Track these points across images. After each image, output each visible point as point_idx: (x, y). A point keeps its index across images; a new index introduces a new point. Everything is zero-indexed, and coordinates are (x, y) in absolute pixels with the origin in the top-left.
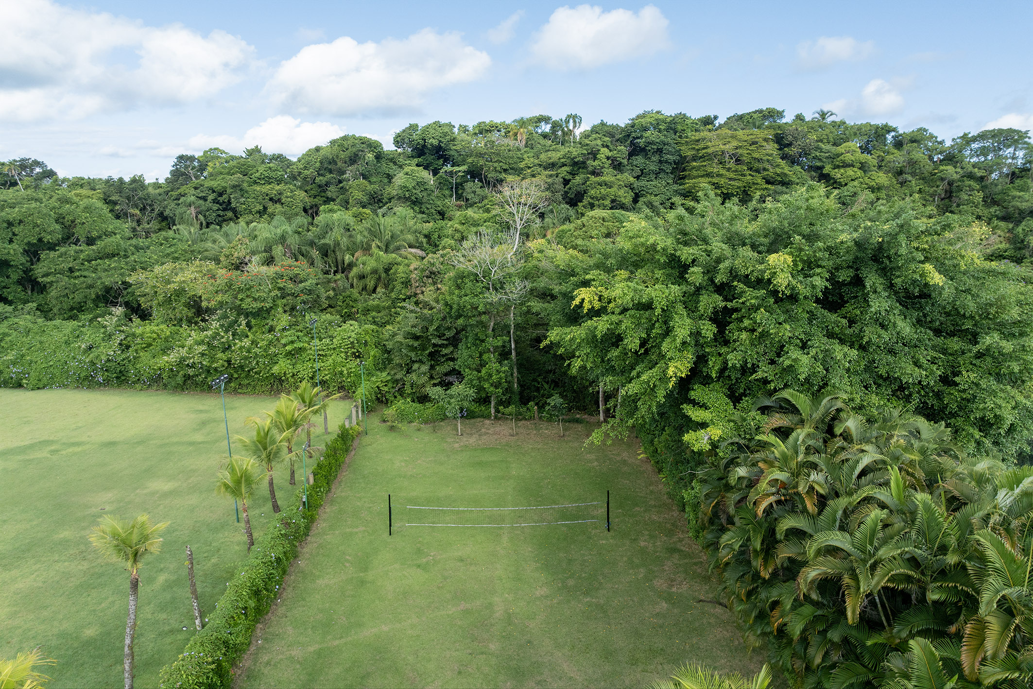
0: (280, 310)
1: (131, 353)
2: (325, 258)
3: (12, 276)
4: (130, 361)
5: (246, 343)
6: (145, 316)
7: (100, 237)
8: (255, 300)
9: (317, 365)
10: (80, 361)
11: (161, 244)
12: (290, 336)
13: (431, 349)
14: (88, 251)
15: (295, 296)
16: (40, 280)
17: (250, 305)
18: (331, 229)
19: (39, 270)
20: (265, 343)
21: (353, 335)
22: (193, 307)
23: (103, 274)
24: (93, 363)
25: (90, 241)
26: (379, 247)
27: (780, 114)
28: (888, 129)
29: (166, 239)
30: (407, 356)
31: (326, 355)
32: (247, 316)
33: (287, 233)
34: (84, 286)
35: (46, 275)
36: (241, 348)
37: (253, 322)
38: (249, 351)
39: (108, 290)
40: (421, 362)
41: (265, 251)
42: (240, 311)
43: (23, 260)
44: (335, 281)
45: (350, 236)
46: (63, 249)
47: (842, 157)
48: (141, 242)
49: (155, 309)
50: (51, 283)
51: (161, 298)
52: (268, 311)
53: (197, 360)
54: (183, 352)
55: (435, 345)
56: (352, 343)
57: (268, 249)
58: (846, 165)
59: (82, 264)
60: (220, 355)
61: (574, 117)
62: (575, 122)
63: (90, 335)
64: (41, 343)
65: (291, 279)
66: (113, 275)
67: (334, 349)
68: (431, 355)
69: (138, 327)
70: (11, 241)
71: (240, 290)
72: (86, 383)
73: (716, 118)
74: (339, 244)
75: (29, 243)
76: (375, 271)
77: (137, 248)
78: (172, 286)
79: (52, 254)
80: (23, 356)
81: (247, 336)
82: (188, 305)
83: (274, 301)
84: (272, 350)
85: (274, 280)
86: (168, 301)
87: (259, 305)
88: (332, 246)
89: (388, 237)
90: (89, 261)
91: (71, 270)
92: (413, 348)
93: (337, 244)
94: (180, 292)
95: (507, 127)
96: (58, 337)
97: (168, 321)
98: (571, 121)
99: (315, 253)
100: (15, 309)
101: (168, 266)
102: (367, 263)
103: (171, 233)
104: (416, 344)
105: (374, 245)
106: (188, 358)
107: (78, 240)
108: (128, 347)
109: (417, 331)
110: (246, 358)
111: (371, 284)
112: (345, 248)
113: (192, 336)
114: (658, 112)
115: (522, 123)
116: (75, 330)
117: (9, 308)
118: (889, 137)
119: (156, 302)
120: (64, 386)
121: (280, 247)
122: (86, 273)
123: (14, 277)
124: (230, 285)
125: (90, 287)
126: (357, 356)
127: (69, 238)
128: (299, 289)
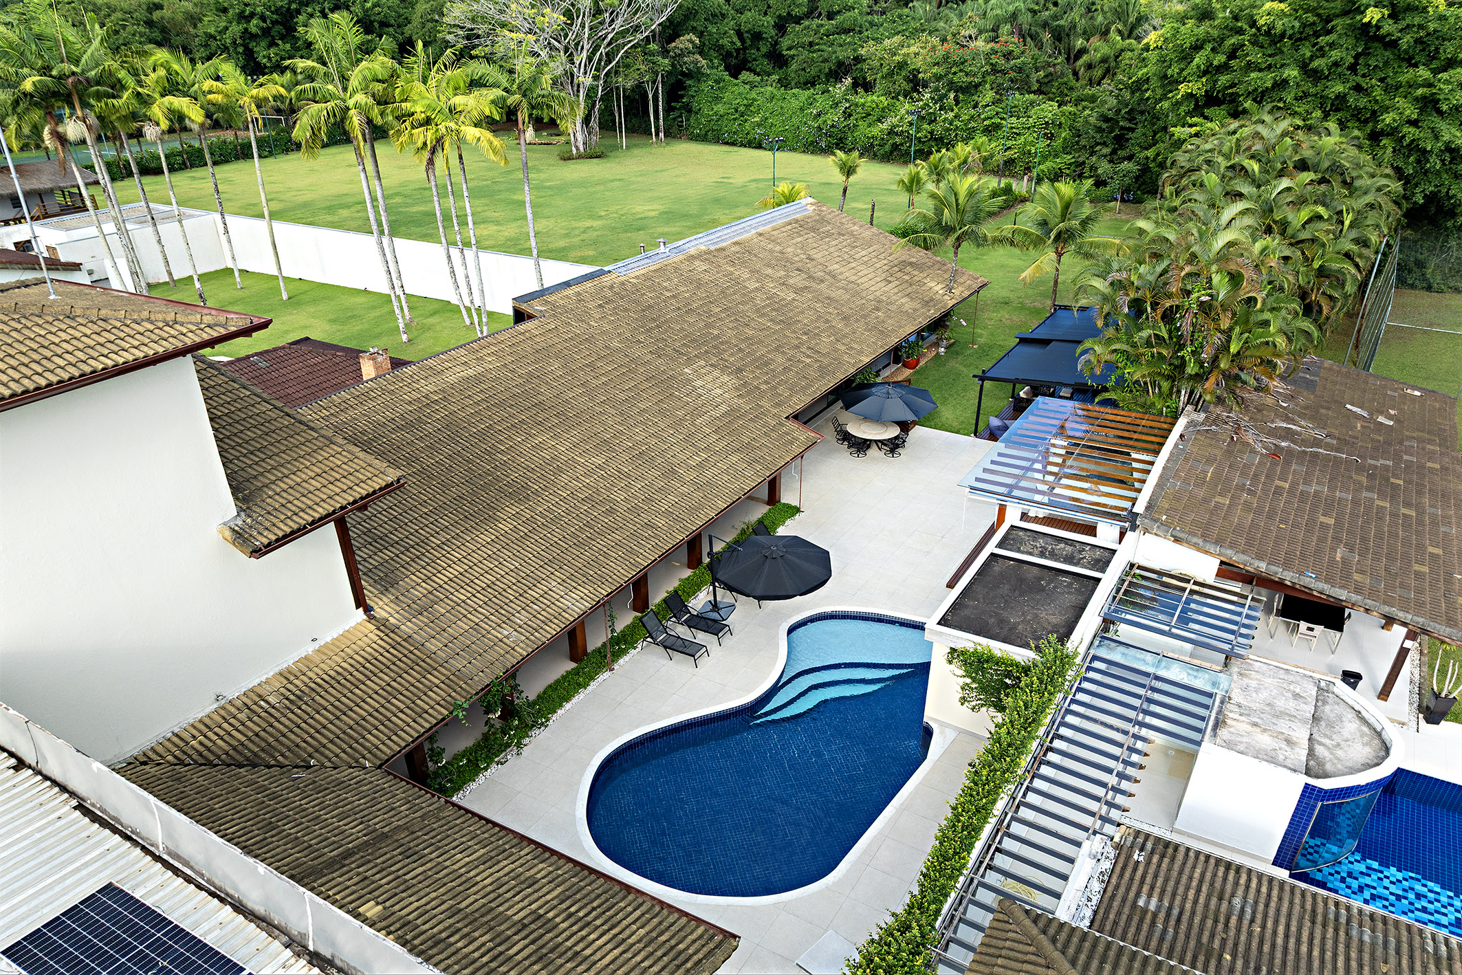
0: (988, 86)
1: (852, 121)
2: (1057, 43)
3: (762, 49)
4: (849, 129)
5: (951, 115)
6: (868, 87)
7: (839, 12)
8: (967, 74)
9: (1009, 143)
10: (809, 127)
11: (894, 22)
12: (990, 111)
13: (1117, 132)
14: (829, 25)
15: (1004, 72)
16: (785, 53)
17: (960, 78)
18: (1072, 9)
19: (785, 42)
20: (967, 117)
21: (1050, 115)
22: (911, 81)
23: (839, 49)
24: (820, 128)
25: (830, 16)
26: (1120, 32)
29: (900, 16)
30: (1093, 137)
31: (1017, 134)
32: (956, 92)
33: (1020, 11)
34: (821, 59)
35: (789, 49)
36: (946, 119)
37: (961, 96)
38: (951, 124)
39: (840, 64)
40: (1104, 144)
41: (993, 30)
42: (951, 85)
43: (773, 32)
44: (1054, 65)
45: (1092, 18)
46: (807, 23)
48: (876, 18)
49: (878, 81)
50: (793, 57)
51: (885, 70)
52: (977, 86)
53: (905, 128)
54: (895, 121)
55: (1122, 128)
56: (1047, 123)
57: (995, 29)
59: (821, 39)
60: (925, 126)
63: (822, 102)
64: (782, 108)
65: (1004, 56)
66: (846, 50)
67: (1029, 128)
68: (1116, 137)
69: (862, 98)
70: (766, 14)
71: (955, 63)
72: (811, 148)
74: (1075, 27)
75: (780, 16)
76: (1104, 60)
77: (872, 24)
78: (897, 58)
79: (798, 28)
80: (766, 119)
81: (952, 111)
82: (907, 79)
83: (984, 77)
84: (973, 124)
85: (987, 55)
86: (891, 74)
87: (969, 79)
88: (1067, 30)
89: (1132, 19)
90: (827, 36)
91: (811, 44)
92: (1099, 130)
93: (1073, 26)
94: (902, 65)
96: (795, 104)
97: (887, 93)
99: (1046, 37)
100: (762, 80)
101: (897, 39)
102: (1098, 49)
103: (906, 11)
104: (1104, 126)
105: (1113, 28)
106: (898, 126)
107: (820, 14)
108: (850, 115)
109: (1111, 114)
110: (948, 130)
111: (1098, 73)
112: (1081, 32)
113: (905, 107)
116: (809, 98)
117: (758, 79)
119: (880, 74)
120: (793, 150)
121: (1008, 26)
122: (823, 47)
123: (764, 50)
124: (946, 58)
125: (825, 61)
126: (1051, 137)
127: (812, 12)
128: (1009, 66)
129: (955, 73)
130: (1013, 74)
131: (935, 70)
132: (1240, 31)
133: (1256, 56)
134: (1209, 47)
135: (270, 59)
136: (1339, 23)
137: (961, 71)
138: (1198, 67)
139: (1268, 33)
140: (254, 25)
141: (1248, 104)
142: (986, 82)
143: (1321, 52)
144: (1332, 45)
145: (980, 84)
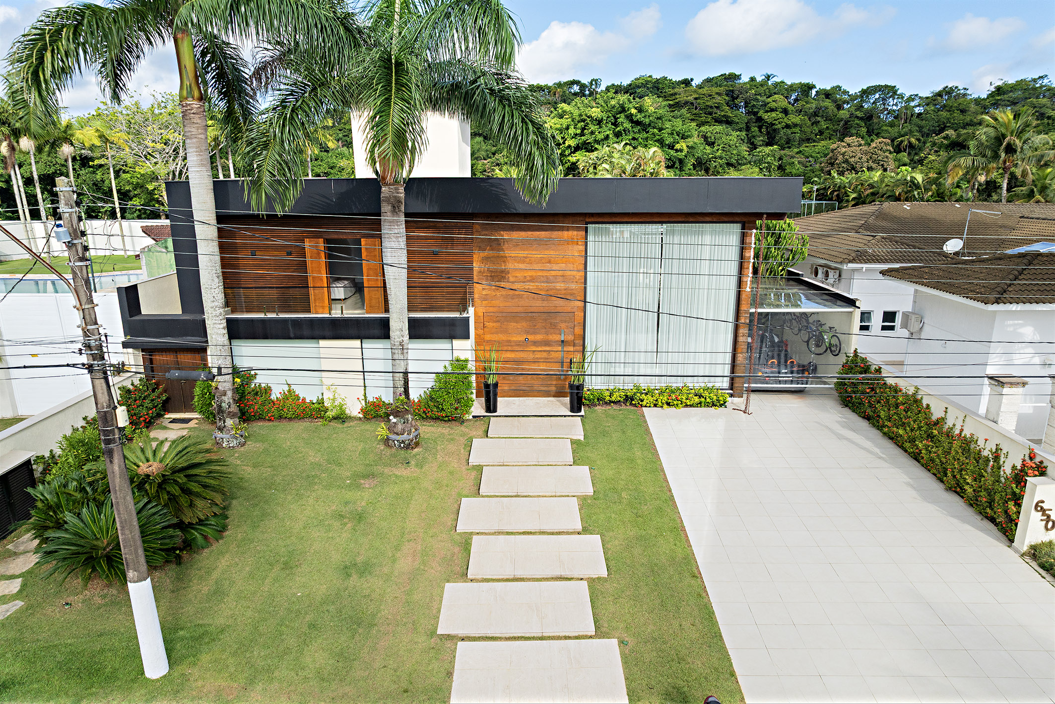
27: (738, 77)
28: (810, 87)
47: (769, 105)
58: (772, 110)
61: (596, 81)
62: (596, 84)
73: (692, 80)
95: (549, 88)
98: (594, 83)
114: (650, 76)
115: (559, 85)
118: (814, 92)
133: (593, 128)
134: (572, 127)
138: (571, 135)
139: (596, 119)
141: (596, 146)
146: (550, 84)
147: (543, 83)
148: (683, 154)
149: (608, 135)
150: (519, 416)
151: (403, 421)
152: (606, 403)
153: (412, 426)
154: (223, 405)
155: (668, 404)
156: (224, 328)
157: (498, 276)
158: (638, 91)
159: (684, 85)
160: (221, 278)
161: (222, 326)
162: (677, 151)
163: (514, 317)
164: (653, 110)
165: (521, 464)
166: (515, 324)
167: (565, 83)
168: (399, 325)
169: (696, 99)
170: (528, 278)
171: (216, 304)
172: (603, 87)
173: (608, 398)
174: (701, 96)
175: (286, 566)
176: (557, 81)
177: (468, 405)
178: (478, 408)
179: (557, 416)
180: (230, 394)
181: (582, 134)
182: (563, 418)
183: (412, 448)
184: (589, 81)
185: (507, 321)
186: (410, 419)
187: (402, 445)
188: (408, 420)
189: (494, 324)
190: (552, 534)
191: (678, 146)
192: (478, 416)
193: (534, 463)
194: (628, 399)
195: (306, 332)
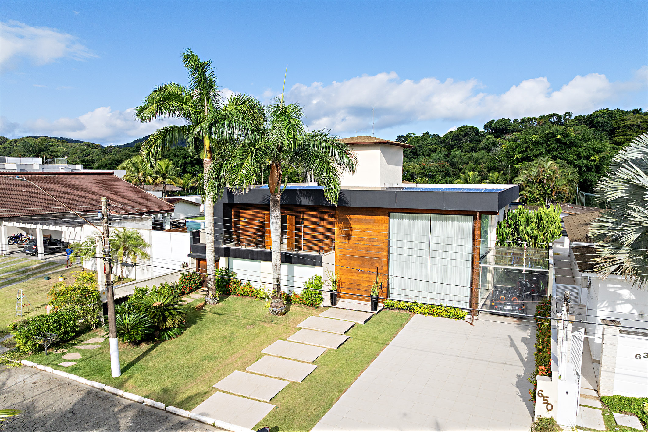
8: (431, 172)
15: (443, 171)
18: (455, 157)
26: (472, 163)
45: (462, 160)
61: (569, 113)
65: (442, 167)
71: (427, 169)
85: (437, 167)
88: (455, 163)
89: (475, 159)
93: (457, 162)
95: (536, 119)
112: (459, 163)
115: (543, 117)
124: (424, 167)
128: (444, 169)
129: (427, 172)
130: (446, 172)
131: (421, 171)
132: (527, 143)
133: (532, 147)
134: (520, 147)
135: (192, 170)
136: (552, 139)
137: (429, 171)
138: (518, 151)
139: (535, 142)
140: (188, 160)
141: (534, 158)
142: (437, 174)
143: (549, 146)
144: (551, 144)
145: (435, 175)
146: (537, 117)
147: (531, 117)
148: (596, 163)
149: (542, 152)
150: (345, 309)
151: (275, 302)
152: (396, 309)
153: (280, 304)
154: (209, 285)
155: (428, 313)
156: (212, 252)
157: (348, 236)
158: (596, 119)
159: (632, 114)
160: (213, 230)
161: (211, 250)
162: (592, 161)
163: (354, 258)
164: (574, 135)
165: (320, 330)
166: (354, 262)
167: (547, 116)
168: (276, 257)
169: (641, 122)
170: (360, 239)
171: (210, 241)
172: (573, 118)
173: (396, 306)
174: (645, 120)
175: (188, 352)
176: (542, 115)
177: (321, 299)
178: (327, 302)
179: (363, 311)
180: (212, 280)
181: (526, 151)
182: (366, 313)
183: (279, 315)
184: (564, 113)
185: (350, 260)
186: (279, 301)
187: (274, 313)
188: (278, 302)
189: (344, 261)
190: (299, 361)
191: (592, 158)
192: (326, 306)
193: (326, 331)
194: (407, 308)
195: (255, 257)
